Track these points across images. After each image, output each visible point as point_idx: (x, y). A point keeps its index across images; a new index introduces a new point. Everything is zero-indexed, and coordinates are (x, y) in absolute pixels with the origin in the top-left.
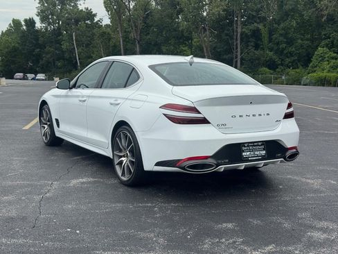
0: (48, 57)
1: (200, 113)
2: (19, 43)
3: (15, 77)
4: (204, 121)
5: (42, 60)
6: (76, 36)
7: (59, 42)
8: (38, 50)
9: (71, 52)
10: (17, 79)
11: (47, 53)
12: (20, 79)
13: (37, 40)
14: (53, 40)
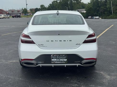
0: (101, 10)
1: (30, 38)
2: (92, 6)
3: (88, 18)
4: (32, 42)
5: (99, 11)
6: (112, 2)
7: (106, 5)
8: (98, 8)
9: (110, 8)
10: (89, 19)
11: (101, 9)
12: (90, 19)
13: (98, 4)
14: (104, 4)
